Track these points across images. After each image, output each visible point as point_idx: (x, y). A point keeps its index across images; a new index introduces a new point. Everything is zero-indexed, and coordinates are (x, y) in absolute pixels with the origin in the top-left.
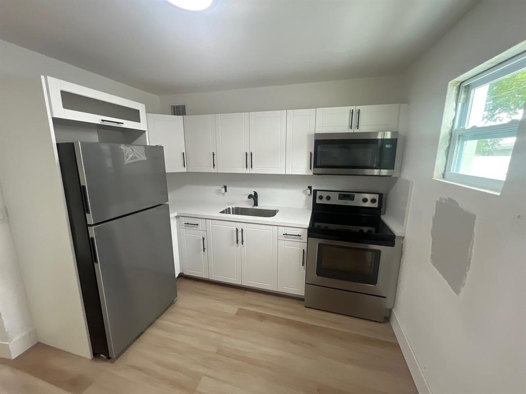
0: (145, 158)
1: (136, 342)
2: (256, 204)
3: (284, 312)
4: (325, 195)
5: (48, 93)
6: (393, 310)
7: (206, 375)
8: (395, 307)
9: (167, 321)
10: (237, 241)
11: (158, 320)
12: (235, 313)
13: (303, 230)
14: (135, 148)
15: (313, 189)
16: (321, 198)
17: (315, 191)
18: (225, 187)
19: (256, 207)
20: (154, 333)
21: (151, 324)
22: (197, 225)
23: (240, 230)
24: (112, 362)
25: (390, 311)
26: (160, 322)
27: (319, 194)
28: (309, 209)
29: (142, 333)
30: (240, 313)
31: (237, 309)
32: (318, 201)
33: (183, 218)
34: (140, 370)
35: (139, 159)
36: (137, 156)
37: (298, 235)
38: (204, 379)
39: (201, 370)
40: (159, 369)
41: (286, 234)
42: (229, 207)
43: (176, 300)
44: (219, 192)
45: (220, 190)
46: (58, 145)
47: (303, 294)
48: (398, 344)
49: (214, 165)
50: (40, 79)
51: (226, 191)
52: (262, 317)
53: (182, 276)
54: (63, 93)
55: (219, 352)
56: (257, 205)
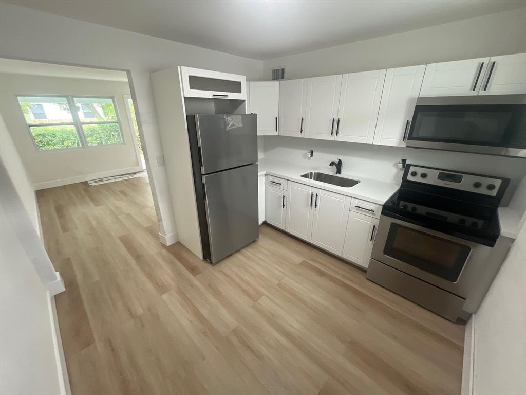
0: (241, 125)
1: (227, 259)
2: (339, 172)
3: (343, 276)
4: (420, 171)
5: (182, 79)
6: (473, 315)
7: (266, 295)
8: (478, 313)
9: (248, 252)
10: (311, 204)
11: (243, 250)
12: (300, 262)
13: (377, 205)
14: (234, 117)
15: (407, 162)
16: (414, 174)
17: (409, 166)
18: (312, 152)
19: (338, 175)
20: (239, 257)
21: (238, 251)
22: (280, 184)
23: (315, 195)
24: (213, 266)
25: (470, 315)
26: (244, 251)
27: (412, 169)
28: (397, 185)
29: (231, 255)
30: (303, 264)
31: (302, 261)
32: (410, 178)
33: (270, 177)
34: (227, 276)
35: (237, 126)
36: (235, 123)
37: (372, 210)
38: (264, 297)
39: (264, 291)
40: (238, 280)
41: (359, 207)
42: (311, 171)
43: (258, 240)
44: (305, 156)
45: (307, 154)
46: (187, 116)
47: (367, 267)
48: (463, 348)
49: (302, 130)
50: (178, 69)
51: (312, 156)
52: (321, 273)
53: (265, 223)
54: (190, 77)
55: (279, 285)
56: (340, 174)
